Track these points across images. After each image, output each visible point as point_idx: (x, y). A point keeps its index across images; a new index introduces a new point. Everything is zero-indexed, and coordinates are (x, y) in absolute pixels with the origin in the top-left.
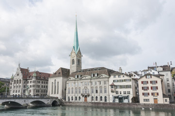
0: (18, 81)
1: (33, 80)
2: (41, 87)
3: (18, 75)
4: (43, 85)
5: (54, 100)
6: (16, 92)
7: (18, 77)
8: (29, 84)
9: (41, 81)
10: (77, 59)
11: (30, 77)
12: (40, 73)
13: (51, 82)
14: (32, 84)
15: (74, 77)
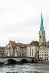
0: (10, 48)
1: (18, 47)
2: (22, 51)
3: (10, 45)
4: (23, 50)
5: (33, 59)
6: (9, 54)
7: (10, 46)
8: (16, 50)
9: (22, 49)
10: (43, 35)
11: (16, 46)
12: (21, 44)
13: (28, 49)
14: (17, 50)
15: (44, 46)
